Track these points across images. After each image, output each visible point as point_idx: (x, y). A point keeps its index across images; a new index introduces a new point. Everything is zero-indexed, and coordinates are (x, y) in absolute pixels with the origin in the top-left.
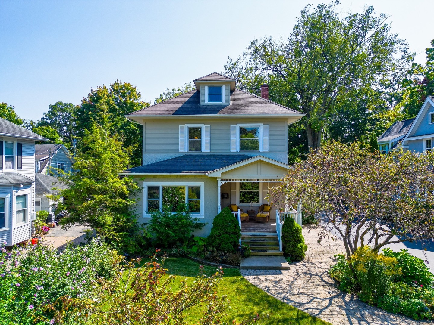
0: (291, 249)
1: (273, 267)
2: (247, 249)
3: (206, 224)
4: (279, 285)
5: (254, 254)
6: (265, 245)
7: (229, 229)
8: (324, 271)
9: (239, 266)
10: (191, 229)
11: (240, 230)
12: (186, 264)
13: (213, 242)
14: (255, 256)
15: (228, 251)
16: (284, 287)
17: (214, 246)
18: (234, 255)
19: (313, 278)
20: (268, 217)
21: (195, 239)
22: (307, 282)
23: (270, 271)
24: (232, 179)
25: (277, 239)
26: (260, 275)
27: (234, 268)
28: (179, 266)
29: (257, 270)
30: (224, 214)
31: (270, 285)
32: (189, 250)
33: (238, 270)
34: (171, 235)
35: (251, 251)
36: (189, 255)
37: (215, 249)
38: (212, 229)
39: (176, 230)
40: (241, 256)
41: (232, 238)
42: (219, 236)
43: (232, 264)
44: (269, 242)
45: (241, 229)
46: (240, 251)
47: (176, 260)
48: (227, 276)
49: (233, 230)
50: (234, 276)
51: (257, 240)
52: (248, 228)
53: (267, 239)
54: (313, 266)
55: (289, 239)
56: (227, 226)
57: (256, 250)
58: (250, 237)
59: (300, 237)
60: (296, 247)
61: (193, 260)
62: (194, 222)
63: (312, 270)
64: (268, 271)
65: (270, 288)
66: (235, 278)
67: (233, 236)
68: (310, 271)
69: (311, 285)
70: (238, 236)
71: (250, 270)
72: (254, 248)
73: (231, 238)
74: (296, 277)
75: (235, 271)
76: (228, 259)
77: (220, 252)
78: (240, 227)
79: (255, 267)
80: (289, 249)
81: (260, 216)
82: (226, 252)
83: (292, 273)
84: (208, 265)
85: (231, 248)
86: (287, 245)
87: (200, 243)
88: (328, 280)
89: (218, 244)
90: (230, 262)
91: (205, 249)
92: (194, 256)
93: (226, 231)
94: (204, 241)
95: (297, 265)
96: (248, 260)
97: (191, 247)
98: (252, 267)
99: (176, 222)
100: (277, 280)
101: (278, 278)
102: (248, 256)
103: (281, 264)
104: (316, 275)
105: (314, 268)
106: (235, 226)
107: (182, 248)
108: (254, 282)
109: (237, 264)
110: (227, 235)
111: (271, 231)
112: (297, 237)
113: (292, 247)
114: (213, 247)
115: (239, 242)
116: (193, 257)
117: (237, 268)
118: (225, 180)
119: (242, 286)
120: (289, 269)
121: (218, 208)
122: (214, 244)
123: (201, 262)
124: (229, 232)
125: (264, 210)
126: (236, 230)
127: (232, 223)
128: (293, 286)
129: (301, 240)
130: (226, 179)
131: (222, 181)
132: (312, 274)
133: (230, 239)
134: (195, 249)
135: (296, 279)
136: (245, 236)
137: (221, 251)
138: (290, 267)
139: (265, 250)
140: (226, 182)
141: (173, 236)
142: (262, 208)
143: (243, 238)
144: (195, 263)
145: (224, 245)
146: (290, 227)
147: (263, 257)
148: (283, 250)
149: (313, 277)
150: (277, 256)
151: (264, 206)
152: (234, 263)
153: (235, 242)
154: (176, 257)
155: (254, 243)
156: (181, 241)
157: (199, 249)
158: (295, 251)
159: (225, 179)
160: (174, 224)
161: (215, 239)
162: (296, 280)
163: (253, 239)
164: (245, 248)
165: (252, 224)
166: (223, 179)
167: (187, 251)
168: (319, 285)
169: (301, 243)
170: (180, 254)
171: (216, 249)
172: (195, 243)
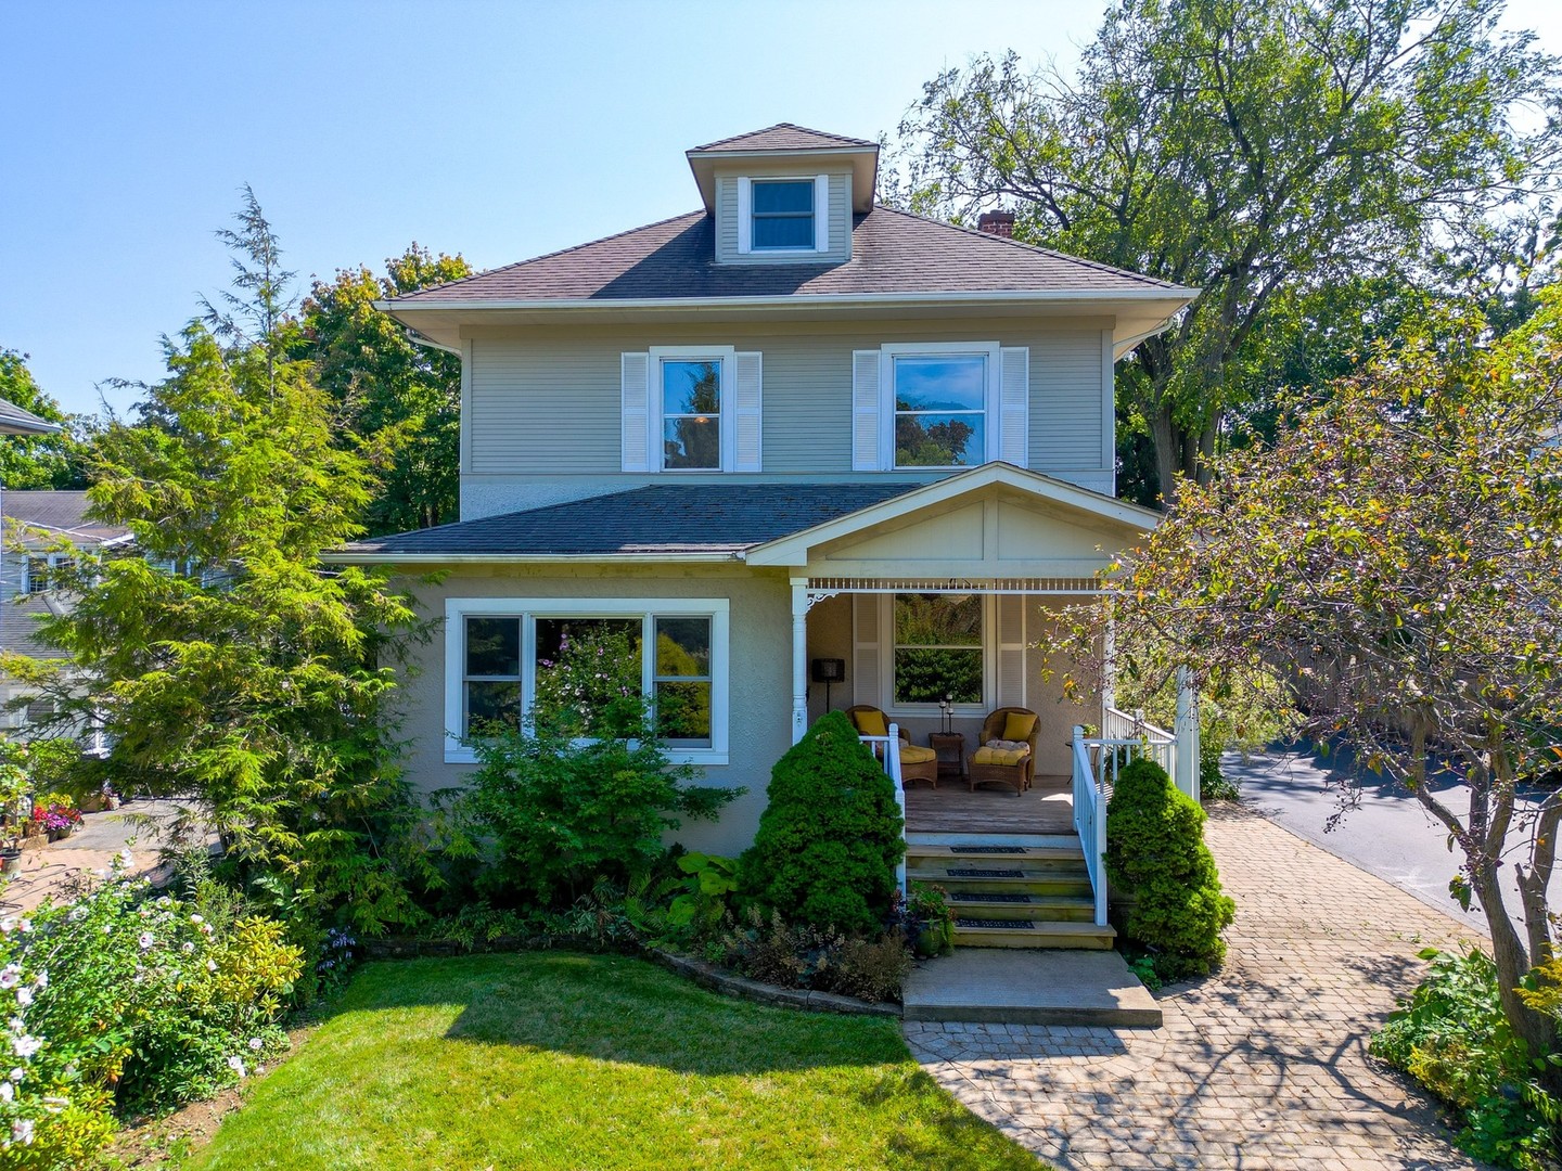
0: (1157, 915)
1: (1075, 1011)
2: (935, 916)
3: (739, 792)
4: (1120, 1119)
5: (971, 941)
6: (1024, 898)
7: (846, 815)
8: (1343, 1035)
9: (900, 1004)
10: (669, 814)
11: (900, 824)
12: (634, 991)
13: (770, 879)
14: (974, 947)
15: (843, 928)
16: (1150, 1134)
17: (774, 899)
18: (873, 949)
19: (1297, 1080)
20: (1026, 765)
21: (684, 864)
22: (1270, 1099)
23: (1059, 1034)
24: (862, 581)
25: (1079, 866)
26: (1010, 1055)
27: (875, 1013)
28: (596, 999)
29: (993, 1029)
30: (820, 742)
31: (1071, 1120)
32: (655, 919)
33: (894, 1025)
34: (564, 846)
35: (954, 928)
36: (652, 944)
37: (776, 917)
38: (767, 814)
39: (591, 819)
40: (908, 953)
41: (863, 860)
42: (800, 850)
43: (865, 994)
44: (1044, 879)
45: (903, 816)
46: (902, 925)
47: (585, 969)
48: (837, 1063)
49: (867, 820)
50: (870, 1060)
51: (984, 873)
52: (937, 816)
53: (1028, 866)
54: (1277, 1007)
55: (1145, 868)
56: (835, 801)
57: (980, 922)
58: (951, 854)
59: (1199, 857)
60: (1182, 907)
61: (672, 968)
62: (683, 784)
63: (1277, 1026)
64: (1051, 1030)
65: (1074, 1143)
66: (878, 1072)
67: (864, 850)
68: (1267, 1035)
69: (1295, 1120)
70: (892, 854)
71: (956, 1027)
72: (969, 913)
73: (856, 859)
74: (1202, 1068)
75: (876, 1032)
76: (844, 968)
77: (802, 930)
78: (897, 808)
79: (977, 1010)
80: (1149, 918)
81: (989, 760)
82: (831, 929)
83: (1176, 1047)
84: (744, 994)
85: (858, 909)
86: (1136, 897)
87: (709, 885)
88: (1376, 1086)
89: (795, 891)
90: (853, 984)
91: (730, 916)
92: (675, 948)
93: (834, 825)
94: (725, 874)
95: (1193, 1000)
96: (938, 968)
97: (665, 902)
98: (964, 1009)
99: (591, 783)
100: (1103, 1086)
101: (1108, 1078)
102: (944, 949)
103: (1113, 992)
104: (1308, 1058)
105: (1286, 1017)
106: (878, 805)
107: (619, 908)
108: (979, 1096)
109: (890, 994)
110: (837, 845)
111: (1047, 827)
112: (1186, 856)
113: (1163, 906)
114: (768, 903)
115: (894, 881)
116: (670, 952)
117: (887, 1015)
118: (825, 586)
119: (918, 1124)
120: (1158, 1025)
121: (795, 717)
122: (772, 889)
123: (709, 978)
124: (848, 833)
125: (1008, 733)
126: (884, 821)
127: (864, 788)
128: (1201, 1129)
129: (1203, 869)
130: (833, 580)
131: (812, 591)
132: (1283, 1055)
133: (851, 864)
134: (681, 913)
135: (1206, 1082)
136: (924, 853)
137: (806, 923)
138: (1159, 1014)
139: (1026, 923)
140: (833, 593)
141: (576, 849)
142: (999, 725)
143: (913, 862)
144: (677, 986)
145: (821, 896)
146: (1149, 805)
147: (1015, 955)
148: (1111, 919)
149: (1294, 1069)
150: (1086, 949)
151: (1006, 715)
152: (871, 990)
153: (876, 881)
154: (590, 951)
155: (970, 888)
156: (619, 874)
157: (699, 913)
158: (1176, 929)
159: (825, 580)
160: (582, 793)
161: (778, 867)
162: (1208, 1090)
163: (962, 865)
164: (927, 909)
165: (951, 795)
166: (818, 580)
167: (644, 924)
168: (1339, 1122)
169: (1204, 889)
170: (608, 938)
171: (783, 914)
172: (685, 882)
